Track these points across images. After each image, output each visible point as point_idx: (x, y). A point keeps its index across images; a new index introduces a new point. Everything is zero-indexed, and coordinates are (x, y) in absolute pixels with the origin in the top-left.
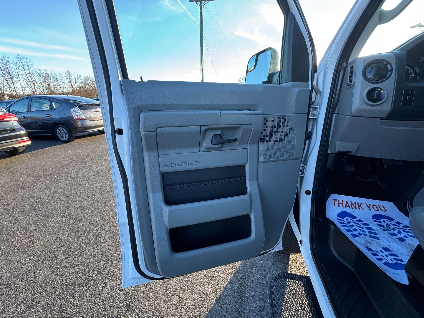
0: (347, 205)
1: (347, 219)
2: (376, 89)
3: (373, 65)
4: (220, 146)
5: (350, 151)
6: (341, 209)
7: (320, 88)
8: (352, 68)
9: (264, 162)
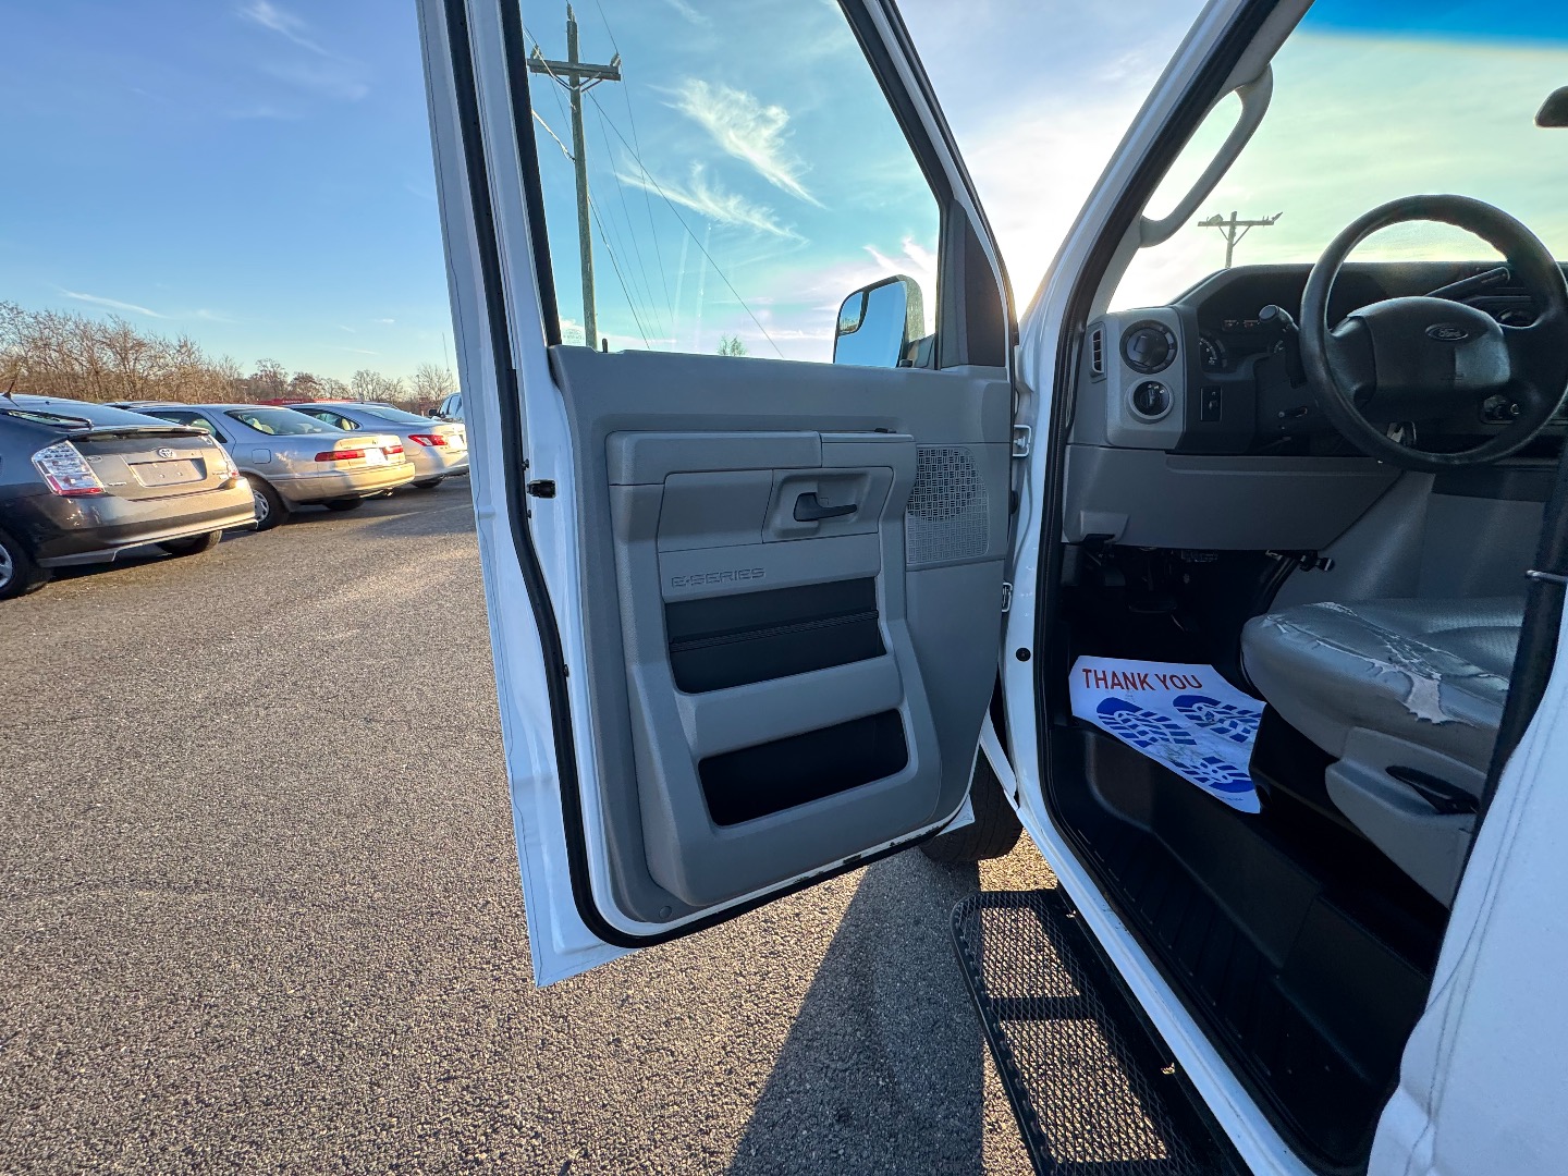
0: (1116, 681)
1: (1120, 715)
2: (1150, 386)
3: (1139, 333)
4: (813, 524)
5: (1111, 533)
6: (1102, 694)
7: (1030, 382)
8: (1097, 336)
9: (919, 569)
